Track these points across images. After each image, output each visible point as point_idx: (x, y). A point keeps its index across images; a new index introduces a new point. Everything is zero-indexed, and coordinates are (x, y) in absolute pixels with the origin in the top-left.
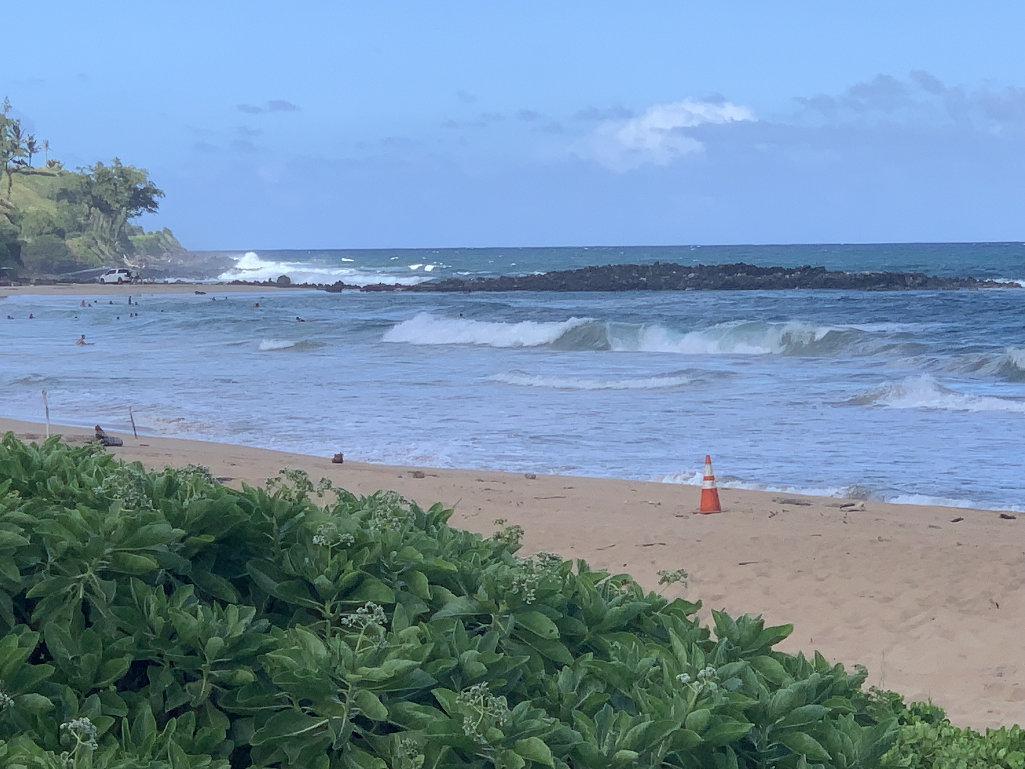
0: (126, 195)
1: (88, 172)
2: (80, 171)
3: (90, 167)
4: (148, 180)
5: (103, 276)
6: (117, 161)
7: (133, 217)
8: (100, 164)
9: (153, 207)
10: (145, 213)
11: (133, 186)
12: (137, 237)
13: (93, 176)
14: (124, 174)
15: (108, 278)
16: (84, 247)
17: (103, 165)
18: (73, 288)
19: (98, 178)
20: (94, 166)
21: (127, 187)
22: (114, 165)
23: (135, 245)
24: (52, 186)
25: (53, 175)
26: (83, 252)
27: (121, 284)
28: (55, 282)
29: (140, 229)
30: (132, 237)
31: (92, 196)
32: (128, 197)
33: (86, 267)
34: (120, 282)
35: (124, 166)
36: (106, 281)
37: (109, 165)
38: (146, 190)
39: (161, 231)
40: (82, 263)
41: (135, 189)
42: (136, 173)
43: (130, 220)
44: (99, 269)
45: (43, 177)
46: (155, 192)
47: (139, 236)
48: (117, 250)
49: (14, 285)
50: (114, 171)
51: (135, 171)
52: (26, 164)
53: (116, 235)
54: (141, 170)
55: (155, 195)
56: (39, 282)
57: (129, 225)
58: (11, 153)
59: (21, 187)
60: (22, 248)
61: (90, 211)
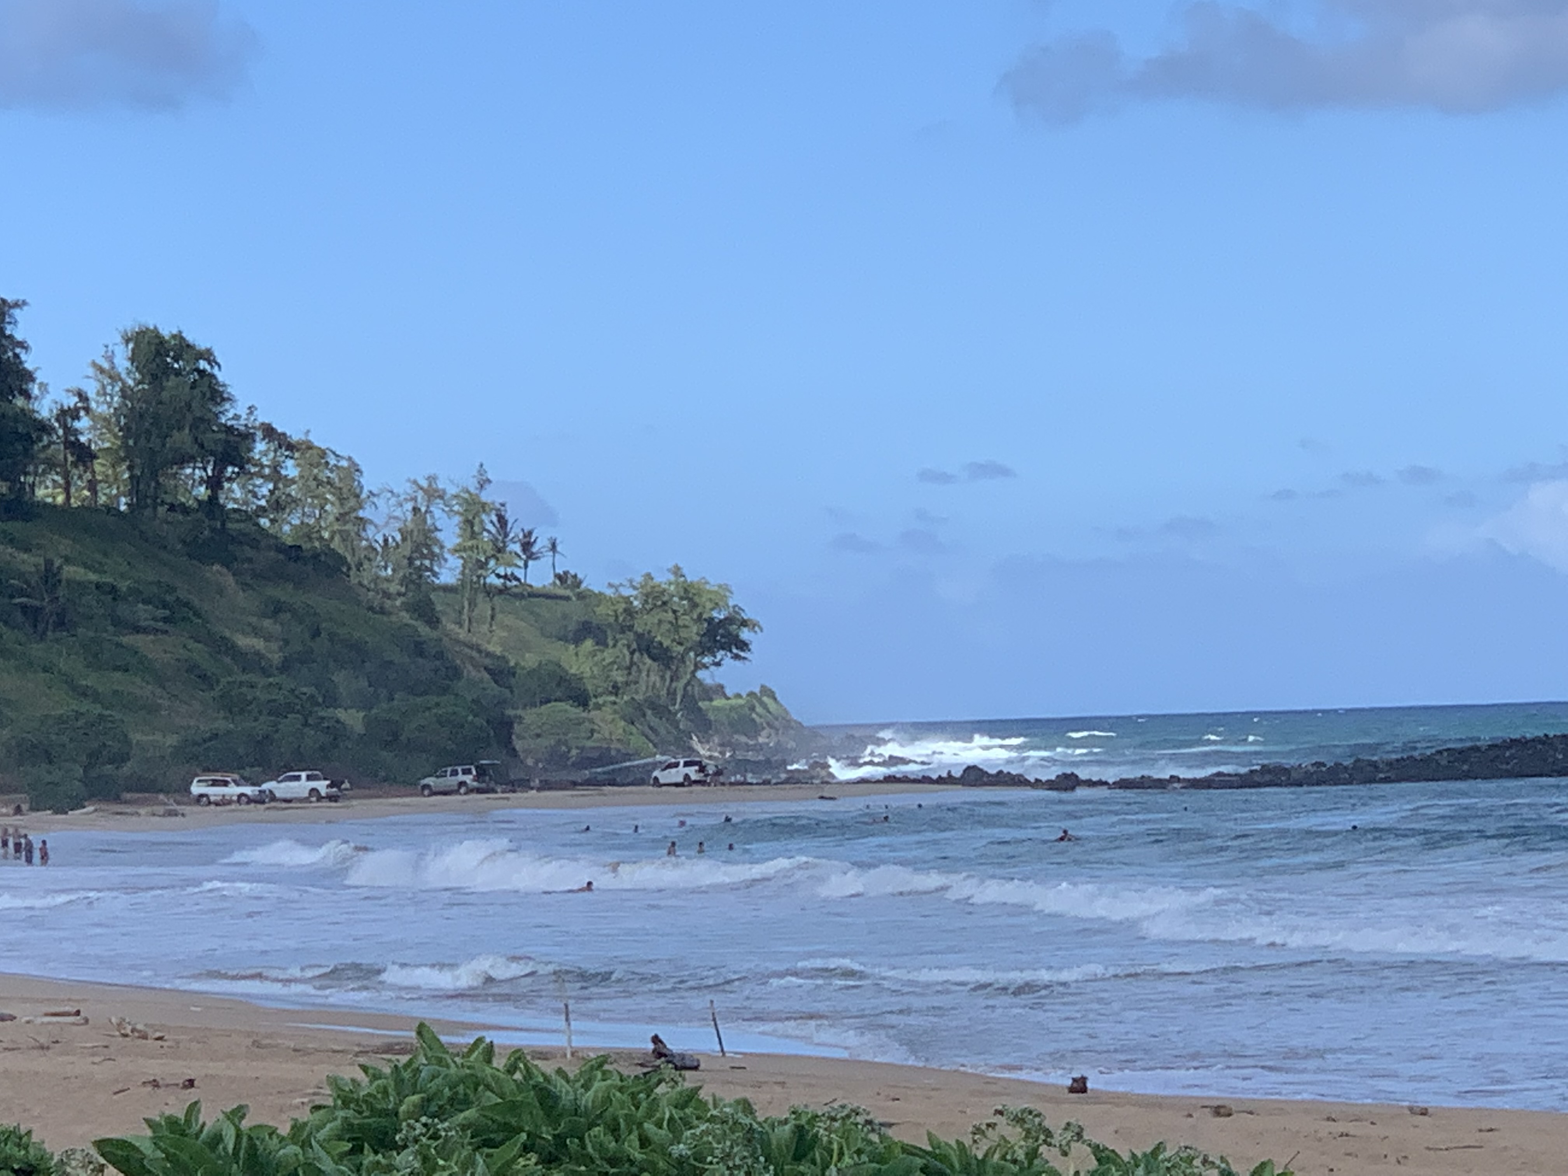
0: (695, 629)
1: (627, 592)
2: (613, 590)
3: (631, 581)
4: (731, 603)
5: (656, 773)
6: (677, 571)
7: (707, 668)
8: (649, 576)
9: (743, 650)
10: (728, 661)
11: (705, 616)
12: (715, 703)
13: (636, 598)
14: (690, 593)
15: (665, 777)
16: (623, 723)
17: (652, 579)
18: (605, 795)
19: (646, 602)
20: (639, 579)
21: (695, 616)
22: (672, 578)
23: (711, 716)
24: (565, 617)
25: (568, 598)
26: (621, 731)
27: (690, 785)
28: (574, 784)
29: (720, 690)
30: (707, 703)
31: (636, 633)
32: (698, 634)
33: (628, 757)
34: (687, 781)
35: (689, 580)
36: (662, 781)
37: (662, 578)
38: (729, 620)
39: (757, 690)
40: (618, 751)
41: (710, 620)
42: (709, 592)
43: (701, 674)
44: (650, 760)
45: (549, 601)
46: (744, 623)
47: (718, 702)
48: (681, 727)
49: (503, 792)
50: (672, 588)
51: (708, 587)
52: (518, 580)
53: (679, 700)
54: (720, 586)
55: (745, 630)
56: (546, 786)
57: (700, 683)
58: (492, 563)
59: (509, 620)
60: (516, 725)
61: (632, 658)
